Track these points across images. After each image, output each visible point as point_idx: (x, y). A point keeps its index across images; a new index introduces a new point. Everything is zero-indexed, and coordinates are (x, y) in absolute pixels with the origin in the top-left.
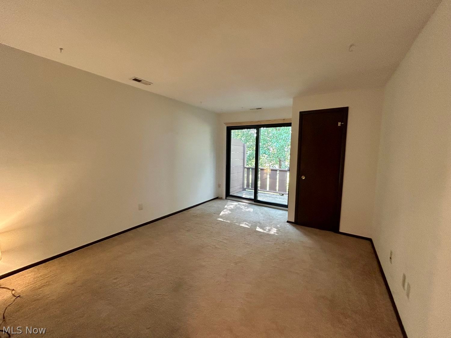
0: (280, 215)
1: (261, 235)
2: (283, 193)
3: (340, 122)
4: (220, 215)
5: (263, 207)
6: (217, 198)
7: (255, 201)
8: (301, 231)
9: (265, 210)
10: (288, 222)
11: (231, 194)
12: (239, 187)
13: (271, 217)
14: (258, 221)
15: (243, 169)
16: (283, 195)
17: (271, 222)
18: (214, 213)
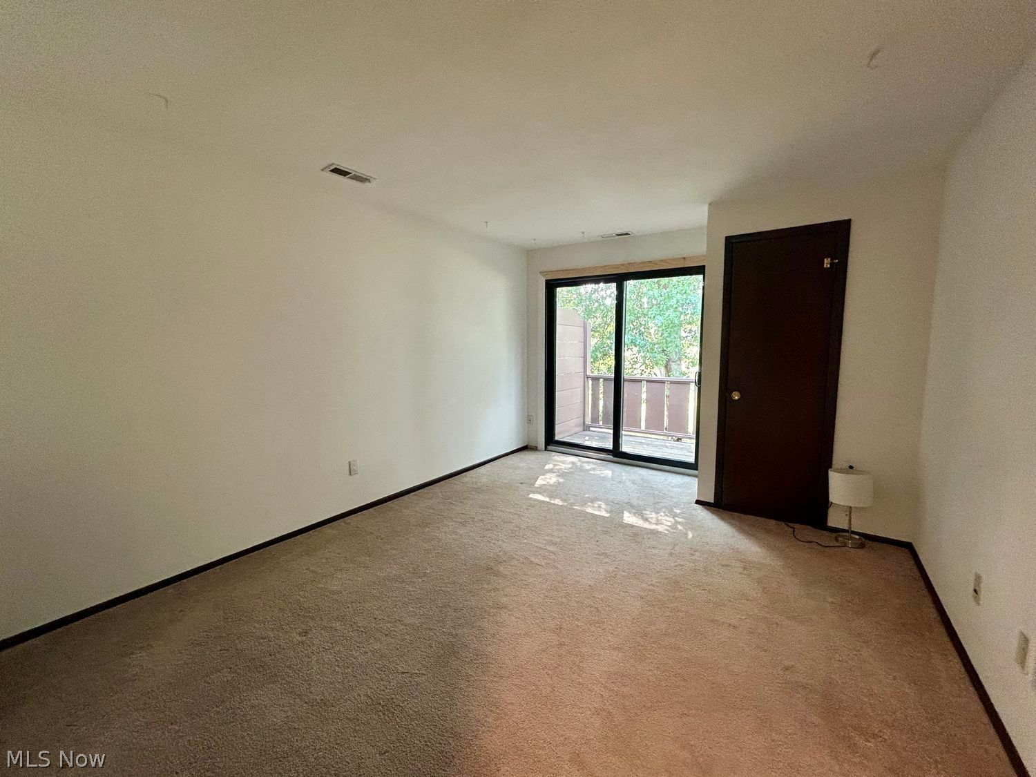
0: (679, 486)
1: (636, 535)
2: (680, 435)
3: (827, 257)
4: (536, 485)
5: (636, 469)
6: (525, 448)
7: (616, 454)
8: (731, 524)
9: (640, 475)
10: (698, 502)
11: (556, 439)
12: (575, 422)
13: (655, 492)
14: (626, 501)
15: (583, 379)
16: (679, 440)
17: (658, 502)
18: (521, 481)
